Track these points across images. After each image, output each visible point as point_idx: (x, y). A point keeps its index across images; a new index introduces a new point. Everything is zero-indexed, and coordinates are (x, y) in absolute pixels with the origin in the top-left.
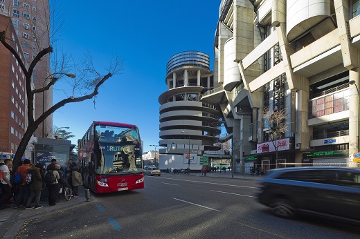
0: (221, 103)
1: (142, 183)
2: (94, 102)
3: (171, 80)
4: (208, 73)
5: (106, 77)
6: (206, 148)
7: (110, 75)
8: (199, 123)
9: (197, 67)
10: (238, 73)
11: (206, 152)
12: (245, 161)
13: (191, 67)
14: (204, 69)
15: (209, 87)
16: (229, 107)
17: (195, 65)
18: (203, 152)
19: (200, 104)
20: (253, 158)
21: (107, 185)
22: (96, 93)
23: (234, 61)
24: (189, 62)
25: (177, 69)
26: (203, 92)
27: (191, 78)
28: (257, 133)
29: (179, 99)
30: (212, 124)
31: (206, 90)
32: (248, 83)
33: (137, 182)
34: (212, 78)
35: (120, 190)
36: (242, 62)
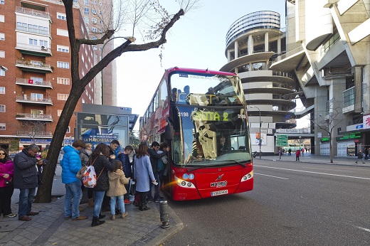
0: (297, 69)
1: (251, 180)
2: (160, 56)
3: (231, 51)
4: (278, 35)
5: (177, 17)
6: (278, 126)
7: (181, 12)
8: (269, 97)
9: (264, 30)
10: (330, 21)
11: (277, 131)
12: (338, 140)
13: (257, 31)
14: (274, 30)
15: (279, 51)
16: (311, 71)
17: (262, 27)
18: (274, 131)
19: (269, 73)
20: (353, 136)
21: (193, 186)
22: (163, 41)
23: (325, 6)
24: (254, 26)
25: (239, 37)
26: (273, 58)
27: (257, 44)
28: (362, 100)
29: (242, 70)
30: (284, 96)
31: (276, 56)
32: (346, 32)
33: (243, 180)
34: (284, 41)
35: (214, 194)
36: (337, 6)
